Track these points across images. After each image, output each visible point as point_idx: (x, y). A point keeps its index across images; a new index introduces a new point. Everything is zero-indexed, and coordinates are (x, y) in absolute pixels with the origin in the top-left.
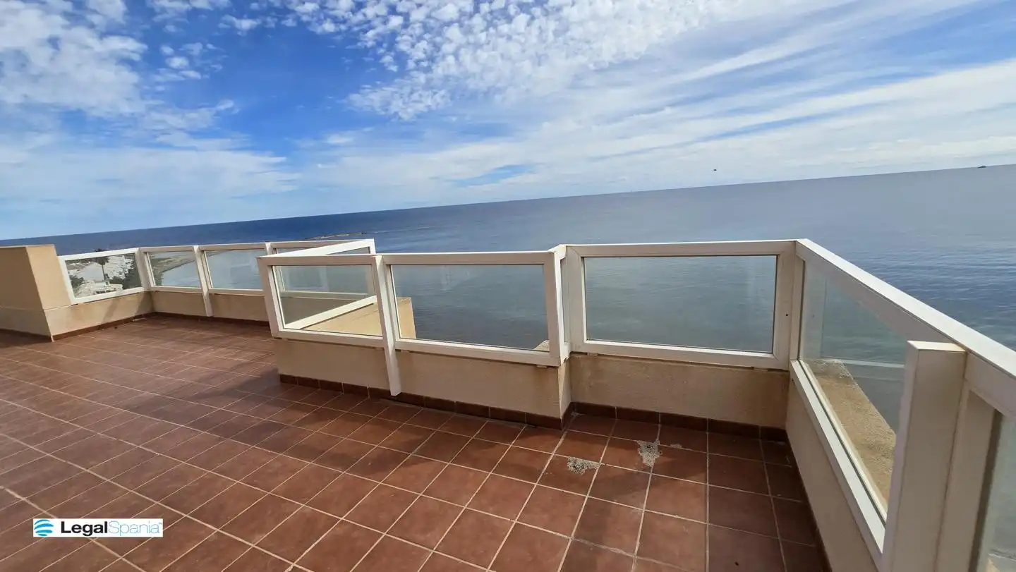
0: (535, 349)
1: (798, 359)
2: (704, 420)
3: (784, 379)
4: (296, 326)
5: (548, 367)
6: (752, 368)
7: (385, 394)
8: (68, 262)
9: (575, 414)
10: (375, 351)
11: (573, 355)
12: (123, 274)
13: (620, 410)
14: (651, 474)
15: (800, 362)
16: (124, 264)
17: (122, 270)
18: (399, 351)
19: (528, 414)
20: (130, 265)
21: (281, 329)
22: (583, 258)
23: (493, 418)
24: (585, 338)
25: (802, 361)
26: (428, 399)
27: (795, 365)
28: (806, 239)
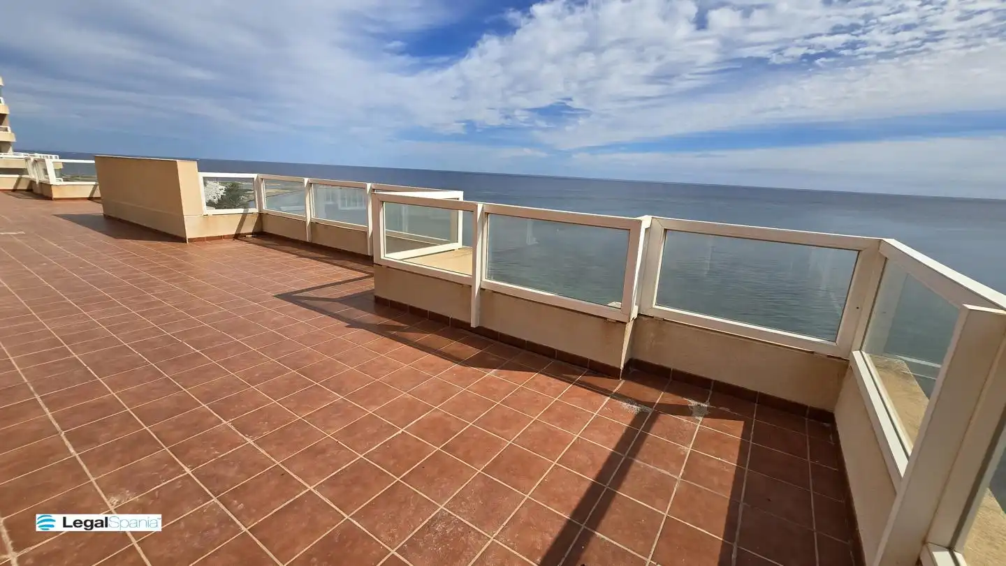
0: (609, 305)
1: (860, 350)
2: (756, 393)
3: (844, 367)
4: (397, 257)
5: (618, 321)
6: (812, 353)
7: (466, 326)
8: (204, 178)
9: (632, 370)
10: (462, 287)
11: (640, 317)
12: (217, 199)
13: (675, 372)
14: (699, 425)
15: (861, 353)
16: (218, 189)
17: (215, 195)
18: (484, 289)
19: (592, 361)
20: (223, 191)
21: (382, 257)
22: (666, 230)
23: (558, 359)
24: (654, 303)
25: (864, 353)
26: (502, 335)
27: (856, 354)
28: (894, 240)
